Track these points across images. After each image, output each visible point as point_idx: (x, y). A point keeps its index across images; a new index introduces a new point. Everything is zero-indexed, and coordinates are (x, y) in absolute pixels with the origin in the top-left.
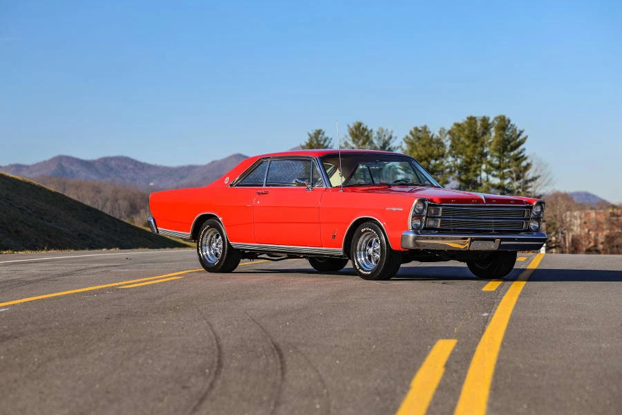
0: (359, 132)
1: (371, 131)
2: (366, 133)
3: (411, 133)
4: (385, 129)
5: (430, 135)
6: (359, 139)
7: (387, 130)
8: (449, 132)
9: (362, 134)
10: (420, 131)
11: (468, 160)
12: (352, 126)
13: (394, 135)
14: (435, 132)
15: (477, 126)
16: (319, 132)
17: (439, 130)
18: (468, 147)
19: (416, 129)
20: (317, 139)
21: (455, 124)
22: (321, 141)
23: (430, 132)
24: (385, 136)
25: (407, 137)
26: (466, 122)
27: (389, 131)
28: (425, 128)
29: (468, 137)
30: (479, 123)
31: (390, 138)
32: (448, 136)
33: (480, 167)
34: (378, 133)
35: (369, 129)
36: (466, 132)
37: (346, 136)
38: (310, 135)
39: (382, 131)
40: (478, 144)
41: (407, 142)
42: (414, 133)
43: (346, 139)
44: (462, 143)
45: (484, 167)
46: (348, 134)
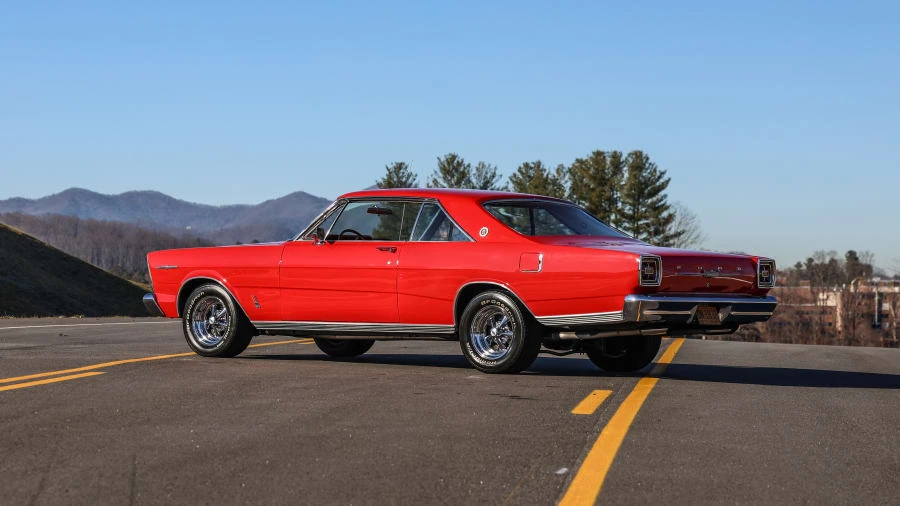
0: (453, 168)
1: (469, 166)
2: (462, 169)
3: (520, 170)
4: (487, 164)
5: (545, 175)
6: (453, 176)
7: (489, 165)
8: (570, 170)
9: (457, 170)
10: (531, 168)
11: (593, 207)
12: (443, 159)
13: (498, 173)
14: (550, 169)
15: (605, 164)
16: (400, 166)
17: (556, 167)
18: (593, 190)
19: (526, 165)
20: (397, 175)
21: (578, 160)
22: (402, 177)
23: (545, 170)
24: (486, 173)
25: (515, 175)
26: (591, 158)
27: (492, 167)
28: (538, 164)
29: (593, 178)
30: (608, 160)
31: (493, 176)
32: (568, 176)
33: (609, 217)
34: (477, 169)
35: (466, 163)
36: (592, 171)
37: (436, 172)
38: (389, 170)
39: (483, 166)
40: (607, 188)
41: (514, 182)
42: (524, 171)
43: (435, 177)
44: (587, 185)
45: (613, 217)
46: (437, 169)
